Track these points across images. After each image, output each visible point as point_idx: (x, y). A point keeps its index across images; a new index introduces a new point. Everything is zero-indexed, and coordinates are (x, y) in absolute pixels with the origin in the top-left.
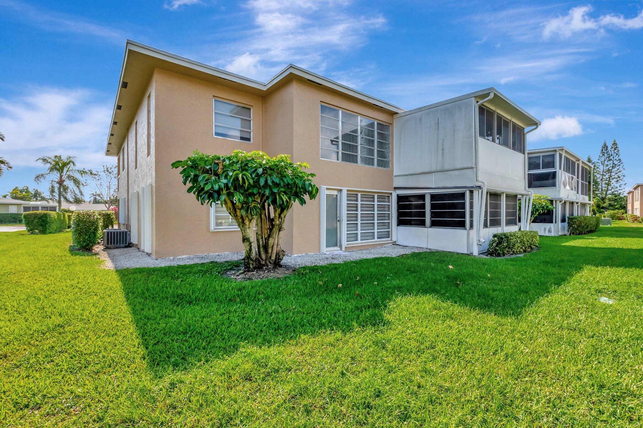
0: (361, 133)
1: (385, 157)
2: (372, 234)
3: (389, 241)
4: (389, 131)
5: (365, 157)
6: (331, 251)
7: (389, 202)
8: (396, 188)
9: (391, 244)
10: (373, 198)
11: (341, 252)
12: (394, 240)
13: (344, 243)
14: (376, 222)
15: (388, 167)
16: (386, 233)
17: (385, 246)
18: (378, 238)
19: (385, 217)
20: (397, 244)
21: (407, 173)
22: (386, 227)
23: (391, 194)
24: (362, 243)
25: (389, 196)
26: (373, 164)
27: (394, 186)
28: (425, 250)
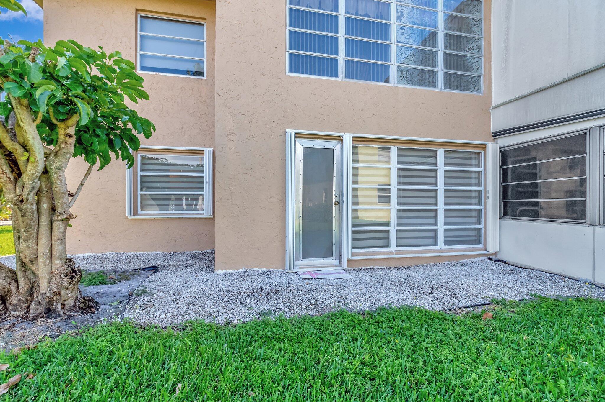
0: (399, 18)
1: (468, 69)
2: (432, 234)
3: (479, 250)
4: (479, 11)
5: (410, 69)
6: (315, 266)
7: (479, 166)
8: (496, 135)
9: (482, 258)
10: (435, 157)
11: (338, 269)
12: (492, 247)
13: (348, 251)
14: (441, 207)
15: (477, 88)
16: (474, 233)
17: (465, 261)
18: (446, 243)
19: (470, 197)
20: (499, 257)
21: (526, 92)
22: (474, 220)
23: (484, 147)
24: (397, 253)
25: (479, 153)
26: (433, 84)
27: (492, 130)
28: (585, 291)
